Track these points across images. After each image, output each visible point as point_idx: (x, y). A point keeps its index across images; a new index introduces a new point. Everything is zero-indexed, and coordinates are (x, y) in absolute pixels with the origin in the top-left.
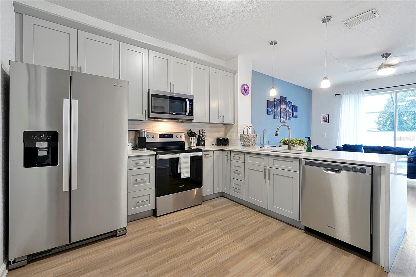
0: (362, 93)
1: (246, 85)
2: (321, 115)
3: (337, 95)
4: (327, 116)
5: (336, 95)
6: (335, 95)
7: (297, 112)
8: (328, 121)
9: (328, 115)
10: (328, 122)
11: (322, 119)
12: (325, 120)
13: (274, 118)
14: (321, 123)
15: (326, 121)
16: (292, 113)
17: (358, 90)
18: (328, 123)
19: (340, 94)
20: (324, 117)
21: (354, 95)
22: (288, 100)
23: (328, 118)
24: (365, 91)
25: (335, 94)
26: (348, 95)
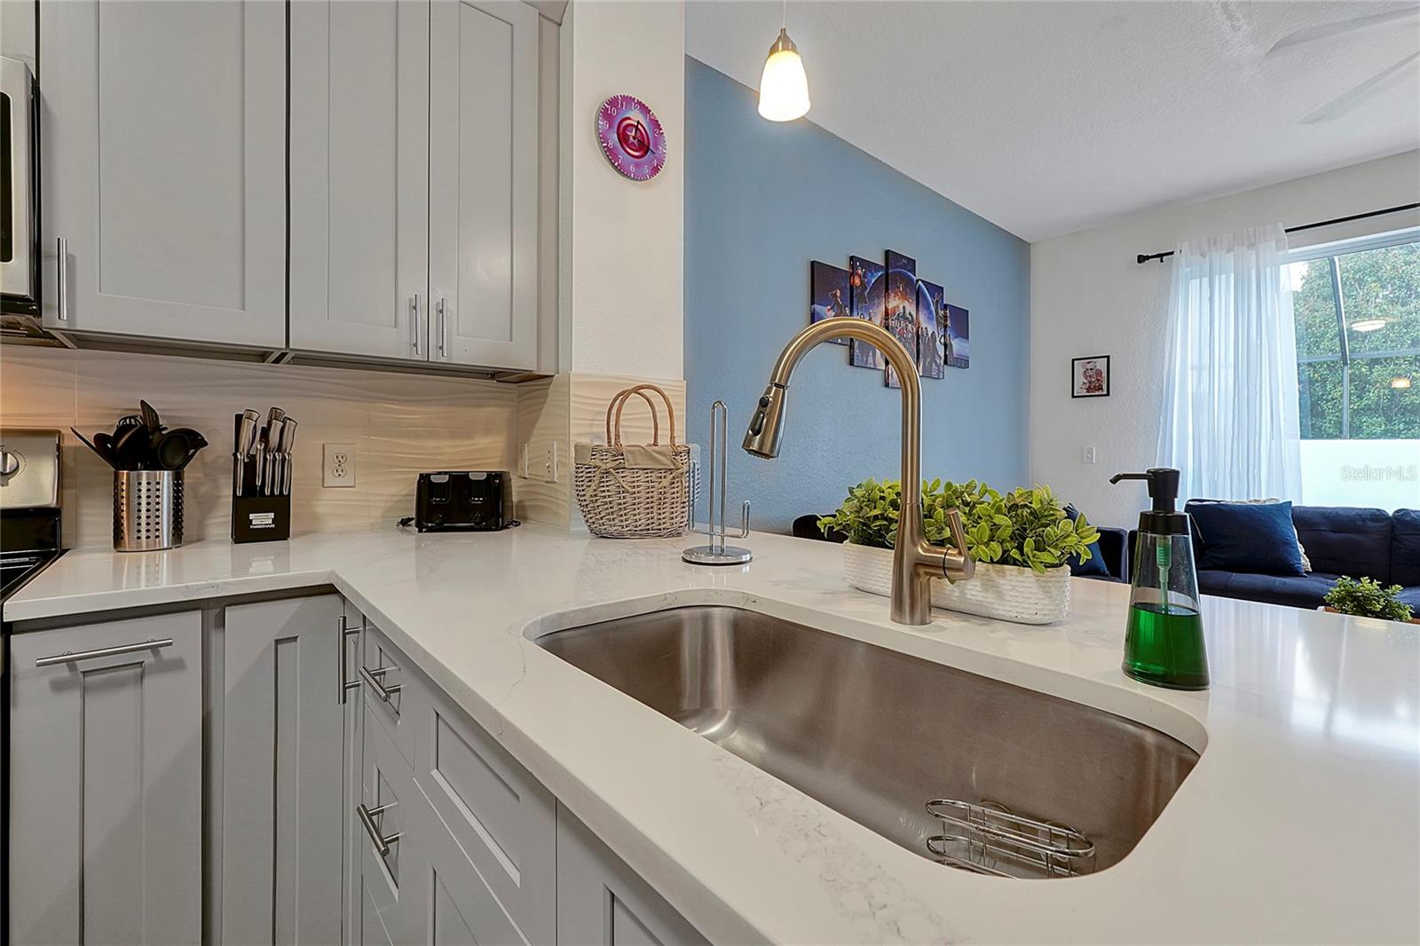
0: (1274, 243)
1: (640, 103)
2: (1073, 360)
3: (1148, 258)
4: (1101, 364)
5: (1141, 259)
6: (1139, 261)
7: (968, 338)
8: (1105, 387)
9: (1108, 357)
10: (1105, 393)
11: (1080, 379)
12: (1090, 382)
13: (851, 363)
14: (1073, 397)
15: (1097, 386)
16: (945, 345)
17: (1251, 229)
18: (1108, 394)
19: (1160, 256)
20: (1089, 366)
21: (1232, 253)
22: (922, 273)
23: (1104, 374)
24: (1287, 231)
25: (1139, 257)
26: (1203, 255)
